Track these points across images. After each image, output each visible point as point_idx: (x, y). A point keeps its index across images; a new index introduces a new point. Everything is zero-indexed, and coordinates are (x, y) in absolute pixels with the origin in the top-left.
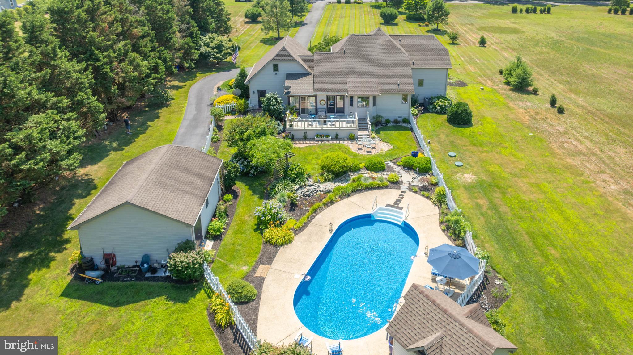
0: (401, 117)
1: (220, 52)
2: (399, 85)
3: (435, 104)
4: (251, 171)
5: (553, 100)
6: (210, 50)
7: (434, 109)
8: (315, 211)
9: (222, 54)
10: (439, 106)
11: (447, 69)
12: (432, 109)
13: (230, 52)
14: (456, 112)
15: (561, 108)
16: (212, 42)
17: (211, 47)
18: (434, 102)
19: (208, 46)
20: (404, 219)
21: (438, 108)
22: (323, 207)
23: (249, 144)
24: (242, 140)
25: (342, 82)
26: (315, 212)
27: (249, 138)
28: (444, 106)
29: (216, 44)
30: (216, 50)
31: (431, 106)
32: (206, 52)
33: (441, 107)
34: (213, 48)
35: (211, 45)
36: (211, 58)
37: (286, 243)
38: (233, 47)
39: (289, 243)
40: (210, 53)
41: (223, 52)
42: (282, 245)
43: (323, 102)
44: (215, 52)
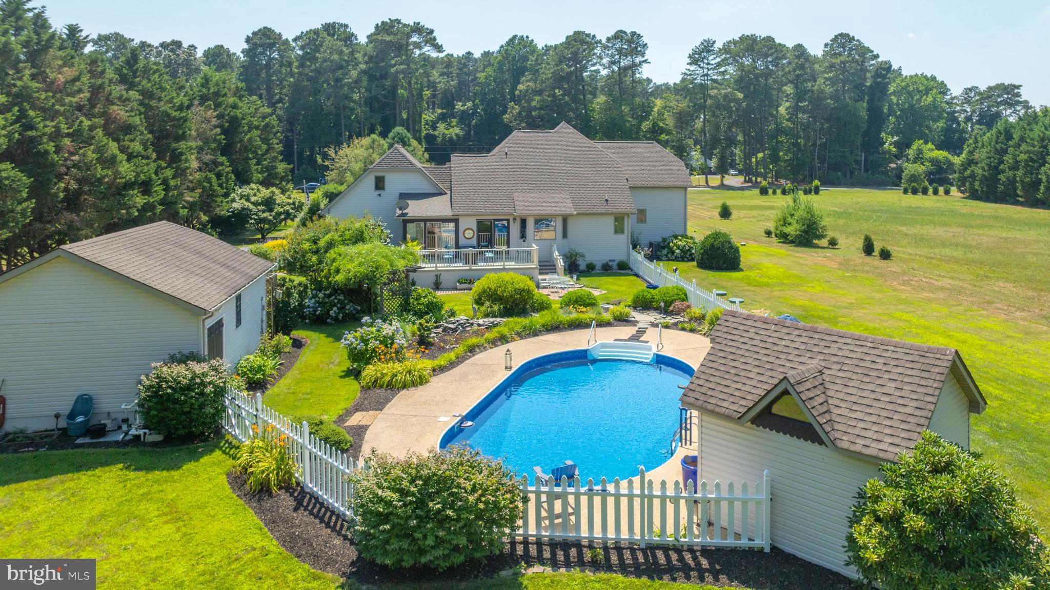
0: (614, 261)
1: (271, 210)
2: (607, 200)
3: (671, 244)
4: (331, 313)
5: (868, 244)
6: (251, 207)
7: (669, 255)
8: (472, 350)
9: (273, 213)
10: (678, 248)
11: (685, 188)
12: (666, 255)
13: (288, 211)
14: (712, 245)
15: (885, 249)
16: (255, 195)
17: (252, 203)
18: (669, 243)
19: (248, 200)
20: (654, 350)
21: (678, 251)
22: (486, 345)
23: (332, 254)
24: (316, 252)
25: (505, 198)
26: (471, 352)
27: (330, 245)
28: (687, 248)
29: (263, 198)
30: (261, 208)
31: (665, 251)
32: (243, 209)
33: (683, 250)
34: (256, 204)
35: (253, 199)
36: (251, 219)
37: (414, 384)
38: (294, 204)
39: (421, 384)
40: (251, 211)
41: (276, 210)
42: (405, 386)
43: (469, 234)
44: (259, 211)
